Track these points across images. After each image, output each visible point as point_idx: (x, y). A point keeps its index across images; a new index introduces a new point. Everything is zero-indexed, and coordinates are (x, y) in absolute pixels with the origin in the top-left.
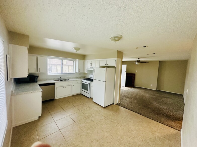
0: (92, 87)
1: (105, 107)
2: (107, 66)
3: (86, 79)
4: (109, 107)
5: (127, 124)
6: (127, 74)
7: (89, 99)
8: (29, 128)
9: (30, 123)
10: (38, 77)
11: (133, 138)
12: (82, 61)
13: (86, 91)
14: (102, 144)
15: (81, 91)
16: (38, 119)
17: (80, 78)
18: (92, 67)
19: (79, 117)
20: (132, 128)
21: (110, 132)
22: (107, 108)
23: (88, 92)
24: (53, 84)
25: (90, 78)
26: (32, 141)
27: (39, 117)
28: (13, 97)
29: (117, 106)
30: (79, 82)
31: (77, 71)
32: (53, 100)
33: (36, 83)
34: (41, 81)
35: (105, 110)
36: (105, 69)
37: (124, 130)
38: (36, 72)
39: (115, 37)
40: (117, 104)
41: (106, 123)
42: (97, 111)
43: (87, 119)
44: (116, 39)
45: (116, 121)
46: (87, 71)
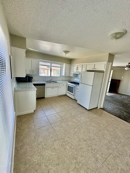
0: (77, 90)
1: (89, 110)
2: (95, 70)
3: (72, 83)
4: (94, 110)
5: (114, 130)
6: (112, 80)
7: (74, 100)
8: (27, 118)
9: (28, 114)
10: (32, 78)
11: (123, 145)
12: (68, 65)
13: (71, 93)
14: (90, 145)
15: (66, 93)
16: (33, 112)
17: (66, 81)
18: (78, 71)
19: (66, 115)
20: (120, 135)
21: (97, 134)
22: (91, 111)
23: (73, 94)
24: (44, 85)
25: (75, 81)
26: (30, 129)
27: (34, 111)
28: (16, 92)
29: (101, 110)
30: (65, 84)
31: (63, 74)
32: (44, 98)
33: (31, 83)
34: (35, 81)
35: (90, 112)
36: (93, 73)
37: (111, 135)
38: (31, 74)
39: (116, 34)
40: (101, 108)
41: (92, 125)
42: (82, 112)
43: (73, 118)
44: (118, 36)
45: (101, 125)
46: (72, 75)
